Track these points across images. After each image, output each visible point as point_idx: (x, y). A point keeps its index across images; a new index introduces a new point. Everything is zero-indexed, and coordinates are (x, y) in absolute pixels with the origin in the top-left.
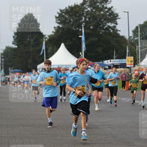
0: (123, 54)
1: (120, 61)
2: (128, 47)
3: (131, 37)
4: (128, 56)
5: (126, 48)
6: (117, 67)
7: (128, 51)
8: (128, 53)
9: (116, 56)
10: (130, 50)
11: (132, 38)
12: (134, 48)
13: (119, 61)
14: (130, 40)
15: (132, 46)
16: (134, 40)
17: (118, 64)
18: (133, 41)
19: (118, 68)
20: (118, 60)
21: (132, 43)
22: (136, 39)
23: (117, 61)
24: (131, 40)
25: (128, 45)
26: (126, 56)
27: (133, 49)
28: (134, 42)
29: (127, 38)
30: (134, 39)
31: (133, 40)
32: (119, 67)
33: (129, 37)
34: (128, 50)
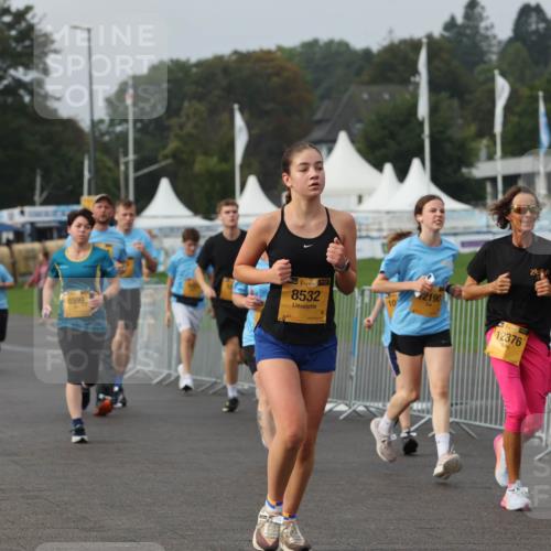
0: (70, 187)
1: (59, 213)
2: (90, 159)
3: (101, 121)
4: (90, 194)
5: (82, 163)
6: (49, 235)
7: (87, 175)
8: (90, 181)
9: (45, 194)
10: (97, 170)
11: (103, 127)
12: (110, 164)
13: (55, 213)
14: (97, 134)
15: (105, 158)
16: (113, 136)
17: (53, 224)
18: (107, 138)
19: (51, 238)
20: (51, 209)
21: (105, 144)
22: (119, 129)
23: (47, 214)
24: (102, 135)
25: (88, 151)
26: (81, 194)
27: (109, 169)
28: (111, 140)
29: (85, 125)
30: (111, 130)
31: (108, 133)
32: (55, 234)
33: (94, 124)
34: (90, 171)
